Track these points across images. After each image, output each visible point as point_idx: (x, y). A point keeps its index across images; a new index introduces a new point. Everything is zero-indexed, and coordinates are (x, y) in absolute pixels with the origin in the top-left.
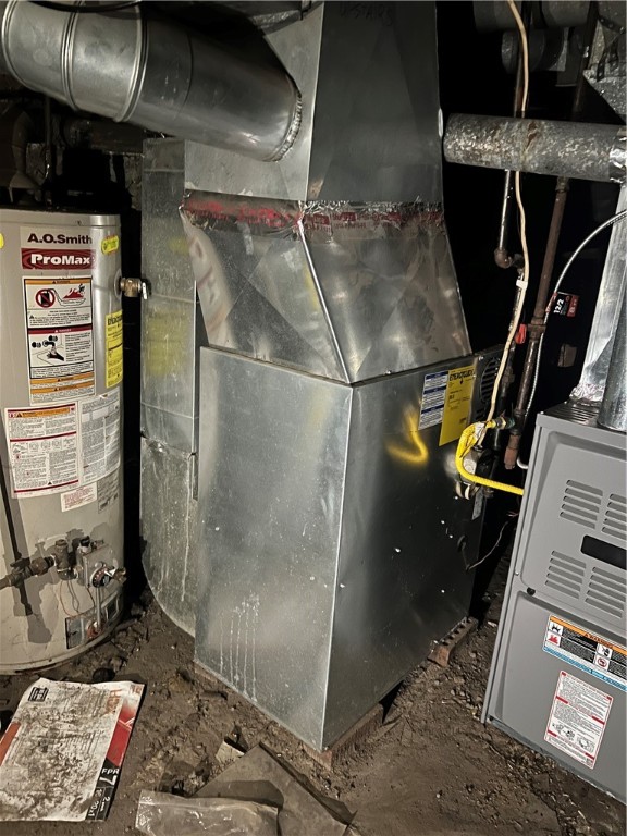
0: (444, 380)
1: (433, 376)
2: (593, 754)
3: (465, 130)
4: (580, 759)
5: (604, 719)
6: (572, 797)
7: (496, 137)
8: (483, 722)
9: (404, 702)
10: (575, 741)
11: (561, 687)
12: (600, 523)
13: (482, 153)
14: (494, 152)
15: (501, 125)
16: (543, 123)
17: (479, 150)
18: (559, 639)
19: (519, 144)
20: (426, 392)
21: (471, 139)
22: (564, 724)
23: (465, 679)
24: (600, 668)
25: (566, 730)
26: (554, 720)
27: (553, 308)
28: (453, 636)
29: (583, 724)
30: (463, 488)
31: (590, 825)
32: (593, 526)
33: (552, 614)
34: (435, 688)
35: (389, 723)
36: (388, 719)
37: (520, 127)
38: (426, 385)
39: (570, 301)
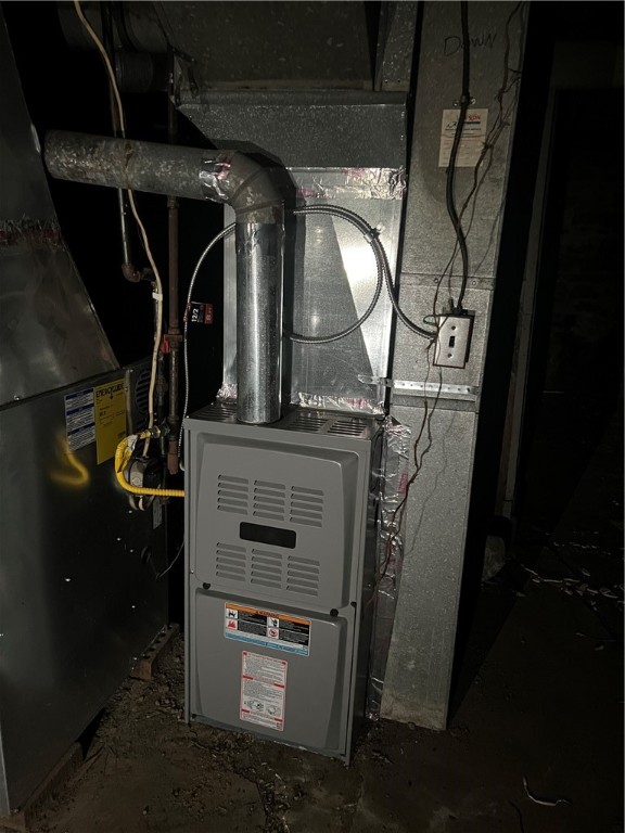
0: (89, 398)
1: (75, 396)
2: (280, 718)
3: (64, 147)
4: (272, 726)
5: (283, 683)
6: (269, 763)
7: (96, 155)
8: (187, 722)
9: (108, 731)
10: (264, 711)
11: (245, 666)
12: (251, 510)
13: (85, 170)
14: (97, 171)
15: (99, 144)
16: (138, 143)
17: (81, 168)
18: (236, 622)
19: (119, 163)
20: (69, 413)
21: (71, 156)
22: (254, 698)
23: (169, 686)
24: (272, 639)
25: (256, 703)
26: (245, 698)
27: (190, 317)
28: (154, 647)
29: (268, 693)
30: (136, 500)
31: (286, 783)
32: (245, 512)
33: (226, 603)
34: (140, 704)
35: (91, 757)
36: (89, 754)
37: (117, 146)
38: (67, 406)
39: (204, 309)
